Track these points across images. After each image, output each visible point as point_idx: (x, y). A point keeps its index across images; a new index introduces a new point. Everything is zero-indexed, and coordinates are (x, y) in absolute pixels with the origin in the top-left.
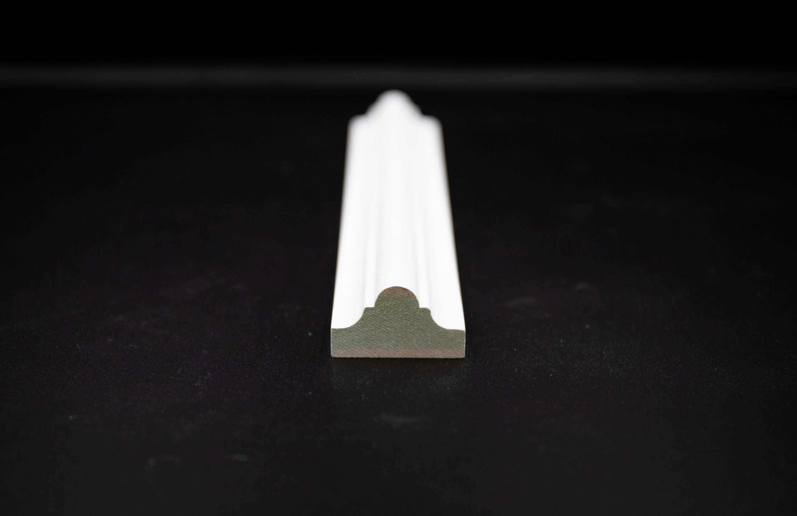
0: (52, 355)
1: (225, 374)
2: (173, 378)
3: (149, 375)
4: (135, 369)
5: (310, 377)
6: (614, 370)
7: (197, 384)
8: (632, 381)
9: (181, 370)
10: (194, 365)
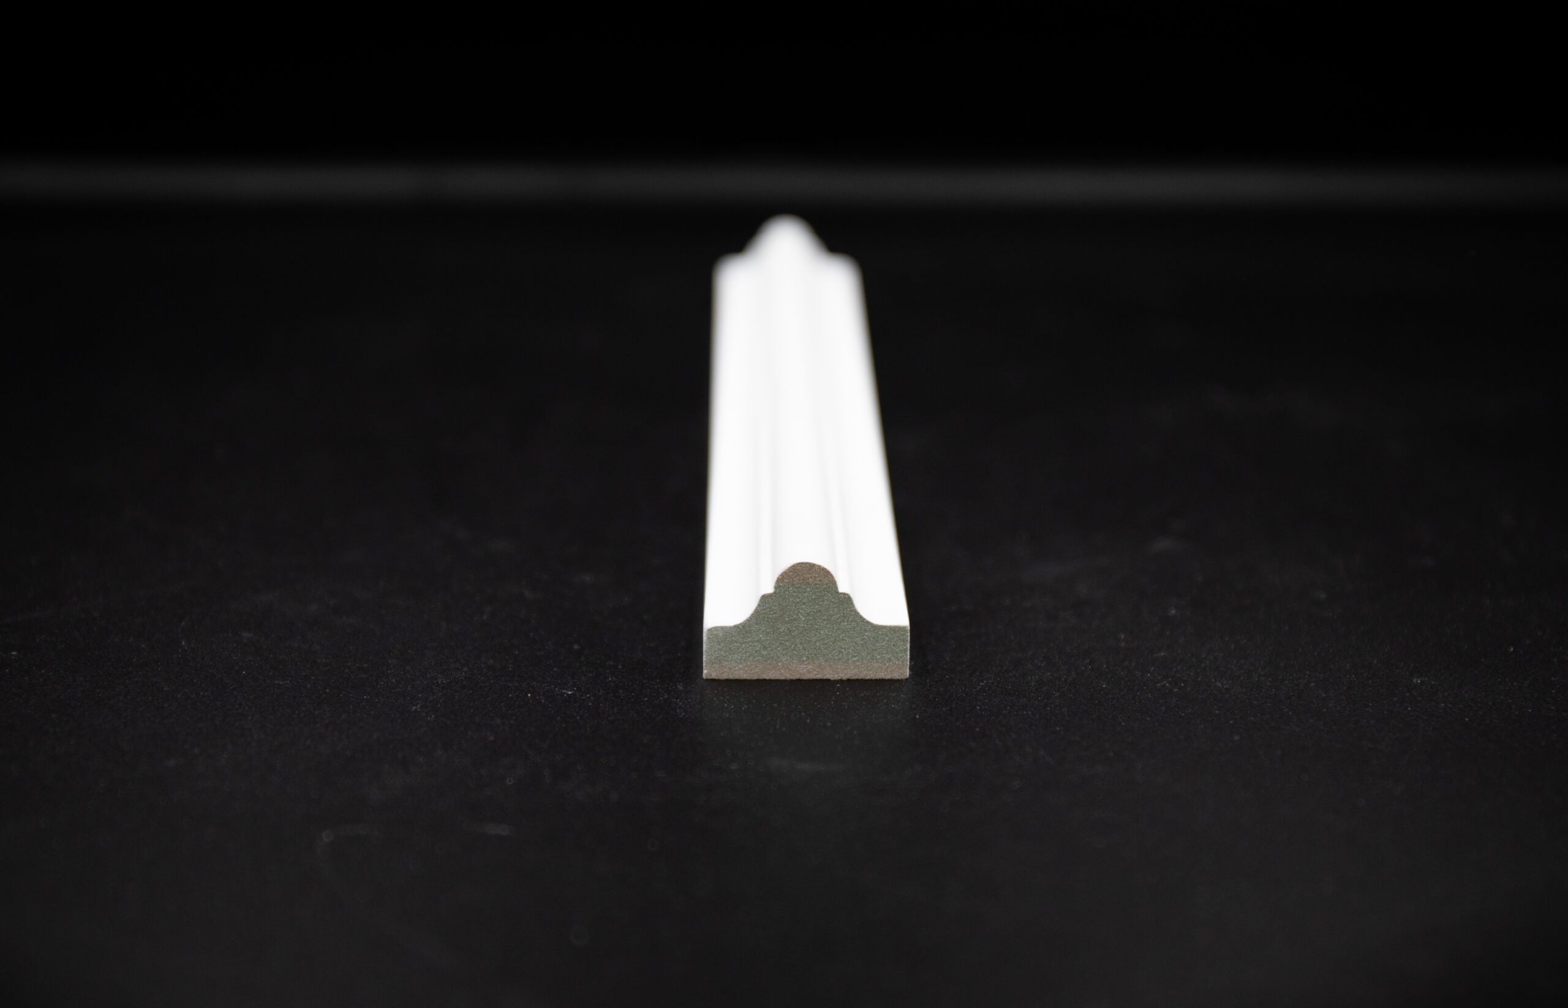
0: (135, 660)
1: (469, 692)
2: (369, 697)
3: (321, 692)
4: (295, 683)
5: (632, 696)
6: (1222, 685)
7: (414, 708)
8: (1256, 702)
9: (383, 684)
10: (409, 677)
